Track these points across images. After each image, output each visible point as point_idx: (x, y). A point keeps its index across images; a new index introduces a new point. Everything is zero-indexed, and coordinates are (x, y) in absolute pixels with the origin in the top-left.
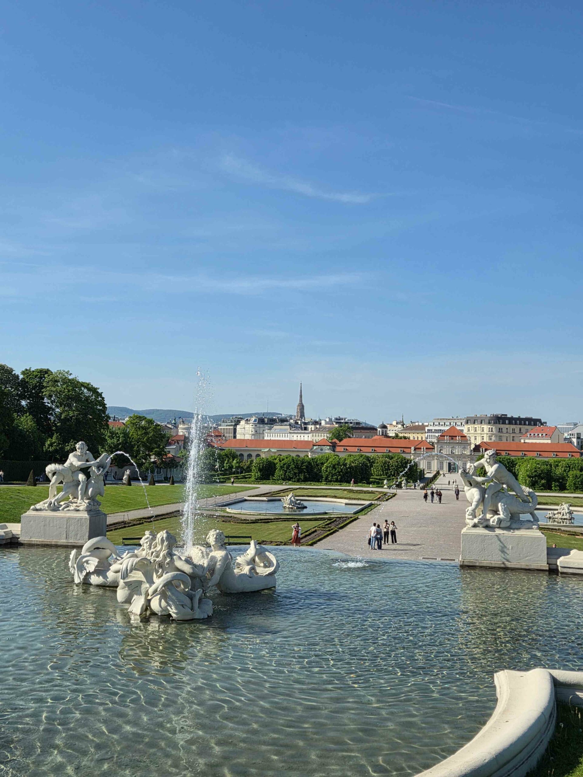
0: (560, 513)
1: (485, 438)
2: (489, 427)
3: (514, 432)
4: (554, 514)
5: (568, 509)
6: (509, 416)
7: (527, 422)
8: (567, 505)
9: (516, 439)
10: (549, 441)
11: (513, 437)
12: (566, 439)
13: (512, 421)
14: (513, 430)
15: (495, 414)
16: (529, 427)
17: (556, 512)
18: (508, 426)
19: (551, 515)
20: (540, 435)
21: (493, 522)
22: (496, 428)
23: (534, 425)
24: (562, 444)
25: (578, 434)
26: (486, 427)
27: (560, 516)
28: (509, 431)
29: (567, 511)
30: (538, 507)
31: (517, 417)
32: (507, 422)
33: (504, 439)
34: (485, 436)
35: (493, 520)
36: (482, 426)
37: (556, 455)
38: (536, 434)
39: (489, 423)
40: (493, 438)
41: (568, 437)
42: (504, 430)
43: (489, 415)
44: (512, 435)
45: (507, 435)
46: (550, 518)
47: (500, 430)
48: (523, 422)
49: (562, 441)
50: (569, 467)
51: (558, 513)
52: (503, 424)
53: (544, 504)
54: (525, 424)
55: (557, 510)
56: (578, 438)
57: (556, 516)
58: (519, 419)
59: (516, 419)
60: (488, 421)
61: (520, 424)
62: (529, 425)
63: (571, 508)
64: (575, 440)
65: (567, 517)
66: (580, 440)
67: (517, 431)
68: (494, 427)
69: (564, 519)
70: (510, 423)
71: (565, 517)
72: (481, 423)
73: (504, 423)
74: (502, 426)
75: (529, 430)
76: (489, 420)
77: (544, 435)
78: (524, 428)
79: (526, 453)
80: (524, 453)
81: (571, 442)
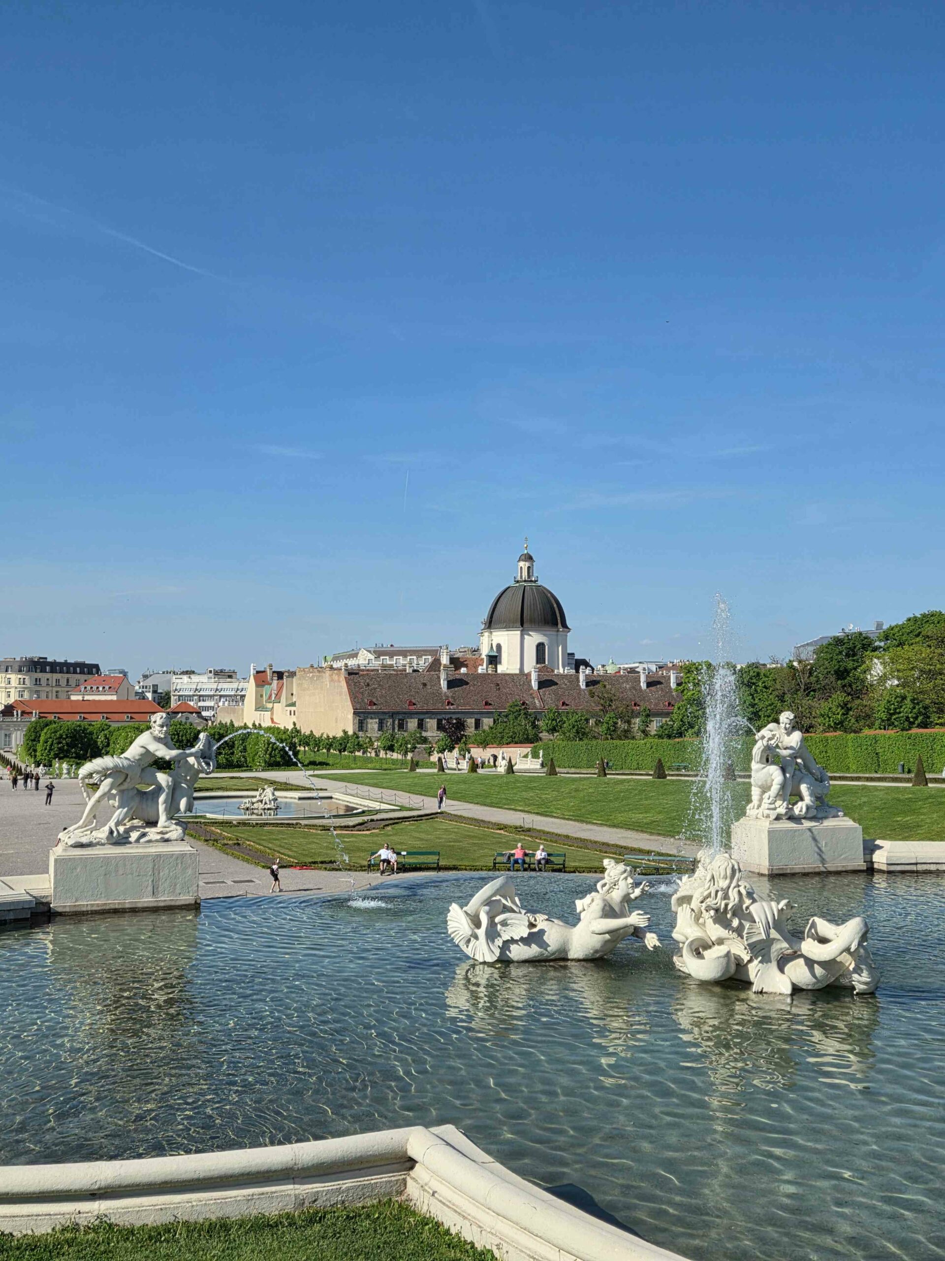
0: (261, 801)
1: (12, 694)
2: (20, 676)
3: (58, 684)
4: (253, 803)
5: (273, 794)
6: (49, 660)
7: (78, 669)
8: (272, 789)
9: (63, 696)
10: (114, 698)
11: (57, 692)
12: (137, 693)
13: (56, 667)
14: (58, 681)
15: (28, 656)
16: (82, 677)
17: (254, 800)
18: (49, 675)
19: (248, 805)
20: (101, 689)
21: (801, 811)
22: (30, 678)
23: (89, 673)
24: (132, 701)
25: (154, 686)
26: (14, 678)
27: (261, 806)
28: (50, 683)
29: (271, 797)
30: (196, 794)
31: (62, 661)
32: (48, 668)
33: (43, 696)
34: (12, 691)
35: (800, 808)
36: (8, 676)
37: (132, 718)
38: (95, 688)
39: (20, 671)
40: (26, 696)
41: (140, 691)
42: (44, 682)
43: (18, 659)
44: (55, 689)
45: (48, 689)
46: (247, 809)
47: (37, 682)
48: (72, 669)
49: (132, 697)
50: (178, 734)
51: (258, 802)
52: (41, 672)
53: (207, 790)
54: (75, 672)
55: (255, 797)
56: (155, 692)
57: (256, 806)
58: (66, 664)
59: (60, 664)
60: (17, 668)
61: (67, 673)
62: (80, 673)
63: (277, 793)
64: (149, 696)
65: (272, 806)
66: (156, 695)
67: (63, 682)
68: (27, 678)
69: (269, 809)
70: (53, 671)
71: (268, 806)
72: (7, 671)
73: (43, 671)
74: (39, 675)
75: (82, 681)
76: (20, 667)
77: (107, 687)
78: (74, 678)
79: (86, 716)
80: (82, 715)
81: (144, 698)
